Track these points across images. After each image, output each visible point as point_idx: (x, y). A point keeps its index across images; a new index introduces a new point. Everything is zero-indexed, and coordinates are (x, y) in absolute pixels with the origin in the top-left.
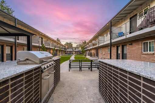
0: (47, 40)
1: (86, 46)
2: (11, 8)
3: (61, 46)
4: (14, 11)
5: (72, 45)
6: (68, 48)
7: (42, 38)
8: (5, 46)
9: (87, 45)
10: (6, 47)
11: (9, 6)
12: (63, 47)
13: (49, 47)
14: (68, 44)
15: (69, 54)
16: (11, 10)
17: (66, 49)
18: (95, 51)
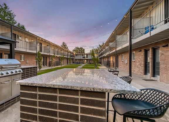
0: (47, 45)
1: (102, 52)
2: (13, 13)
3: (67, 53)
4: (15, 16)
5: (84, 50)
6: (76, 55)
7: (41, 44)
8: (3, 54)
9: (104, 50)
10: (5, 55)
11: (11, 11)
12: (70, 54)
13: (49, 54)
14: (78, 49)
15: (78, 63)
16: (13, 14)
17: (74, 57)
18: (115, 58)
